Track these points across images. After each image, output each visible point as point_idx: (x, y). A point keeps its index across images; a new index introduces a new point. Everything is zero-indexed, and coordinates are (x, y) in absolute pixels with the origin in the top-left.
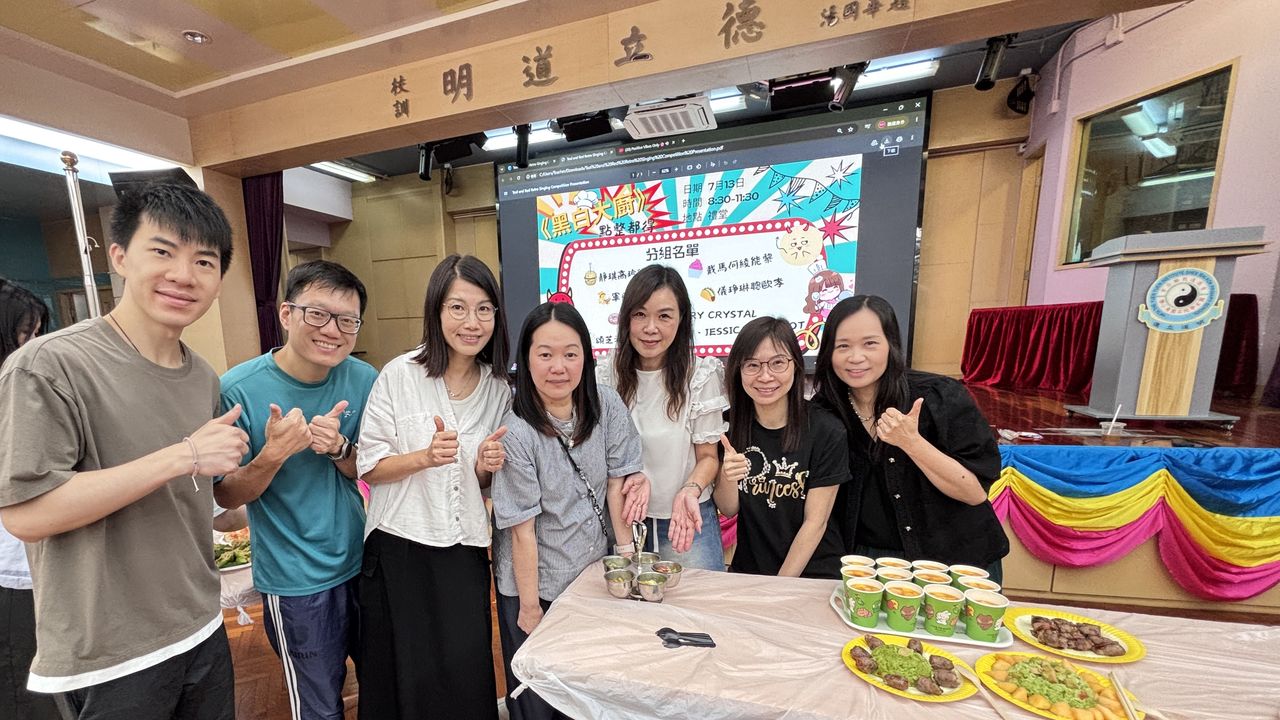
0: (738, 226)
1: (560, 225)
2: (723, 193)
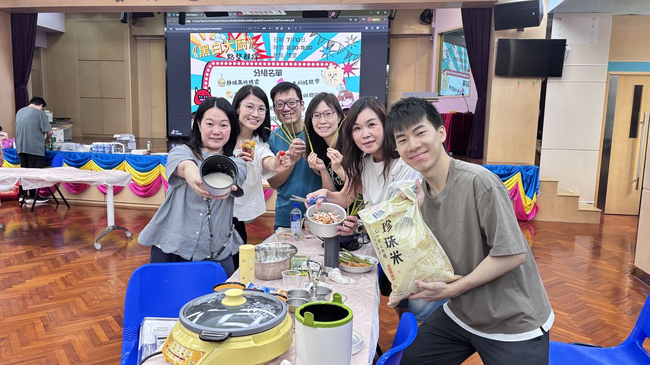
0: (302, 62)
1: (204, 51)
2: (295, 44)
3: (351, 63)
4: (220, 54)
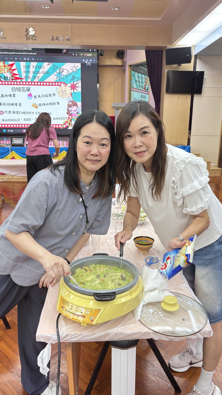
0: (43, 83)
2: (38, 70)
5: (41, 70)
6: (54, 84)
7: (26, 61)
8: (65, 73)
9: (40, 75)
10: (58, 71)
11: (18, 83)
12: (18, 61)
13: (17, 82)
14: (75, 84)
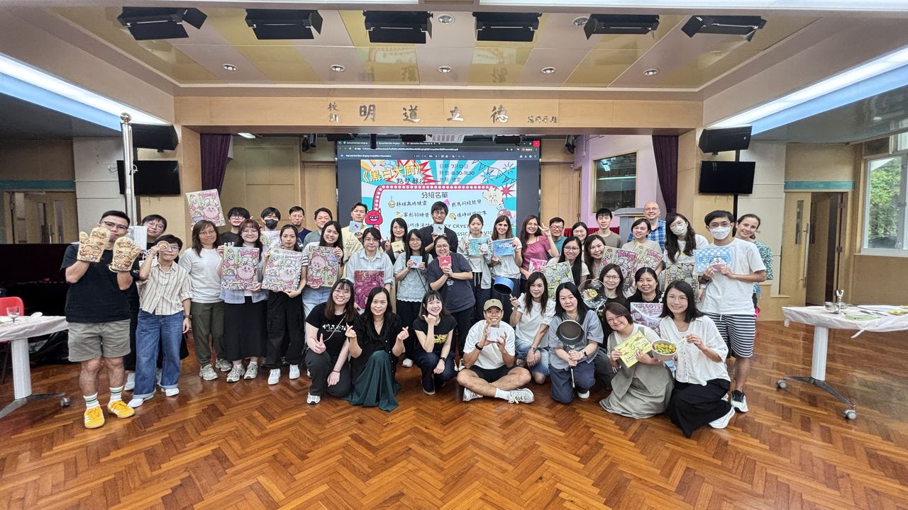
0: (466, 186)
1: (375, 176)
2: (458, 170)
3: (508, 186)
4: (390, 179)
5: (463, 171)
6: (479, 187)
7: (444, 159)
8: (495, 173)
9: (462, 177)
10: (486, 171)
11: (432, 187)
12: (434, 158)
13: (430, 186)
14: (508, 187)
